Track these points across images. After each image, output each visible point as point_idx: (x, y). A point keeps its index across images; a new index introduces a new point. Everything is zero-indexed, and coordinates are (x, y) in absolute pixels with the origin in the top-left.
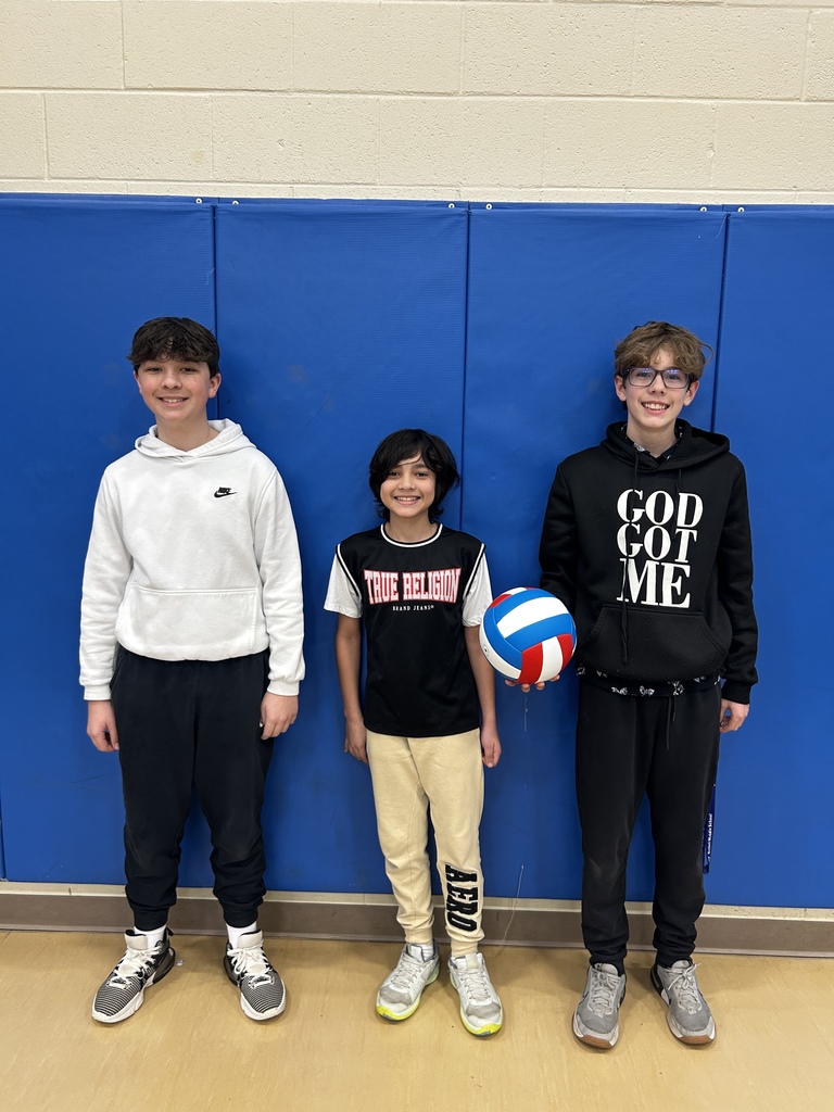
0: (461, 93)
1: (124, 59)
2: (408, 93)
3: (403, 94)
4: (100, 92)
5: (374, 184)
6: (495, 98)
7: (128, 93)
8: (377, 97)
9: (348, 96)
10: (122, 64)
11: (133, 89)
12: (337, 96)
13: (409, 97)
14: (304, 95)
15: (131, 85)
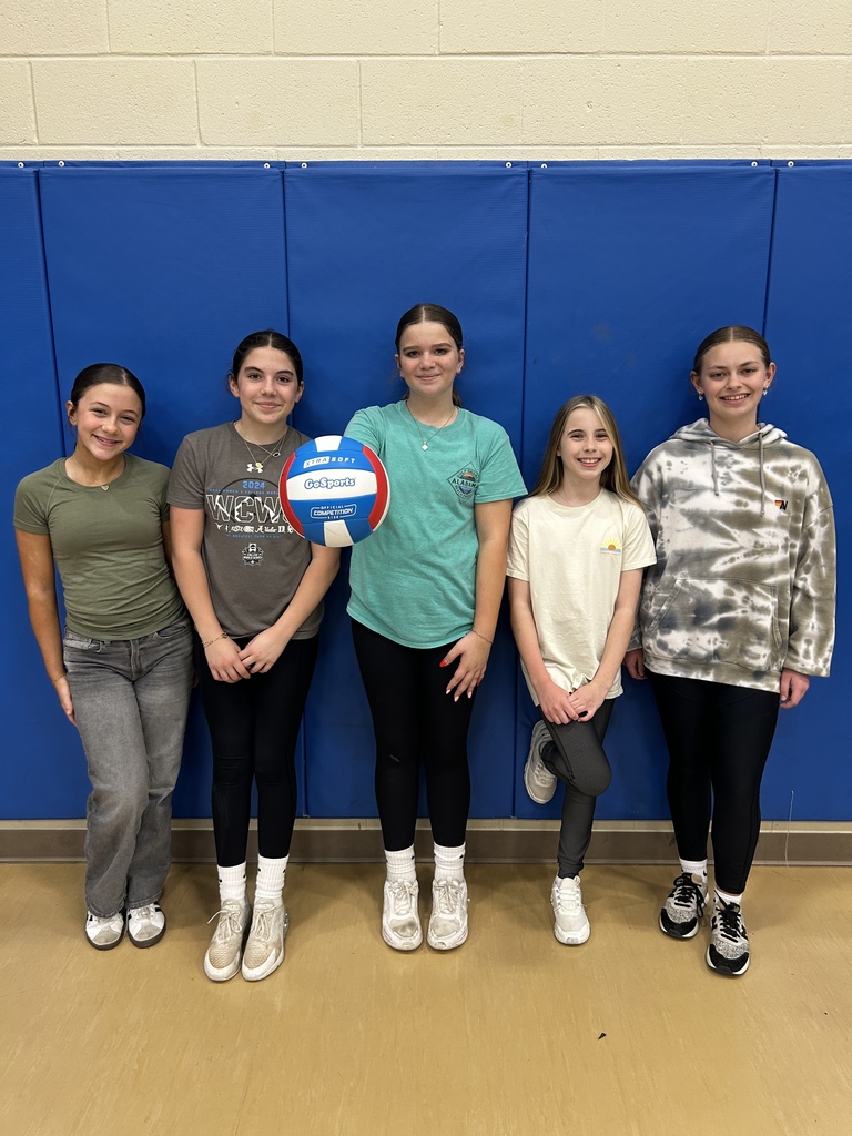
0: (767, 52)
1: (440, 23)
2: (716, 53)
3: (711, 54)
4: (415, 58)
5: (678, 144)
6: (801, 58)
7: (442, 58)
8: (685, 57)
9: (657, 57)
10: (437, 30)
11: (447, 54)
12: (645, 57)
13: (717, 57)
14: (614, 57)
15: (446, 50)
